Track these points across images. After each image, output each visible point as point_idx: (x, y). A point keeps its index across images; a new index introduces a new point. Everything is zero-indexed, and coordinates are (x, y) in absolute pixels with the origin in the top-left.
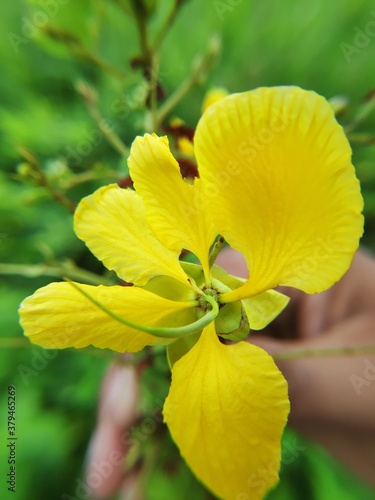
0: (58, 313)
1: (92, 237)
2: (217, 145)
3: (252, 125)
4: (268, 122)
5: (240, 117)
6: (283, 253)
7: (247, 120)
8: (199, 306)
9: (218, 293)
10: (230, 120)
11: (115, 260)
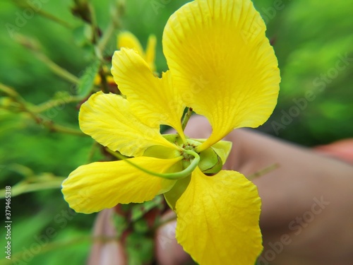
0: (93, 184)
1: (95, 131)
2: (181, 42)
3: (203, 22)
4: (213, 18)
5: (194, 18)
6: (231, 108)
7: (199, 20)
8: (184, 159)
9: (194, 147)
10: (189, 21)
11: (116, 143)
